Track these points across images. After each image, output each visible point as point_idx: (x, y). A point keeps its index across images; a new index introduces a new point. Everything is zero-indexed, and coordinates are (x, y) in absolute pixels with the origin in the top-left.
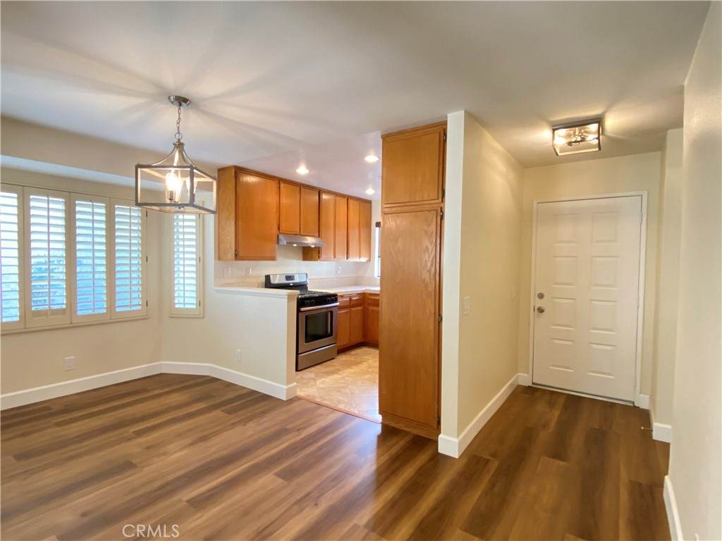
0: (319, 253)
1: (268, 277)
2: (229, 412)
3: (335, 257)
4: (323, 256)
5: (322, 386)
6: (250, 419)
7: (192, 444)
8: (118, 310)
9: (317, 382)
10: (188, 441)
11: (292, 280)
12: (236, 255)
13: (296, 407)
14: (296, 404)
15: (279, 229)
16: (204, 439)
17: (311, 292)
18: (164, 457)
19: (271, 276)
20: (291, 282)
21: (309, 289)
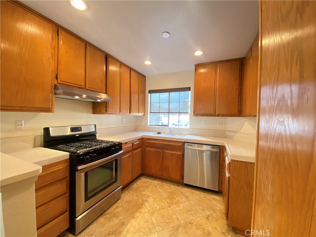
0: (106, 108)
1: (47, 130)
3: (120, 111)
4: (110, 110)
11: (79, 131)
19: (50, 129)
20: (77, 134)
21: (98, 138)
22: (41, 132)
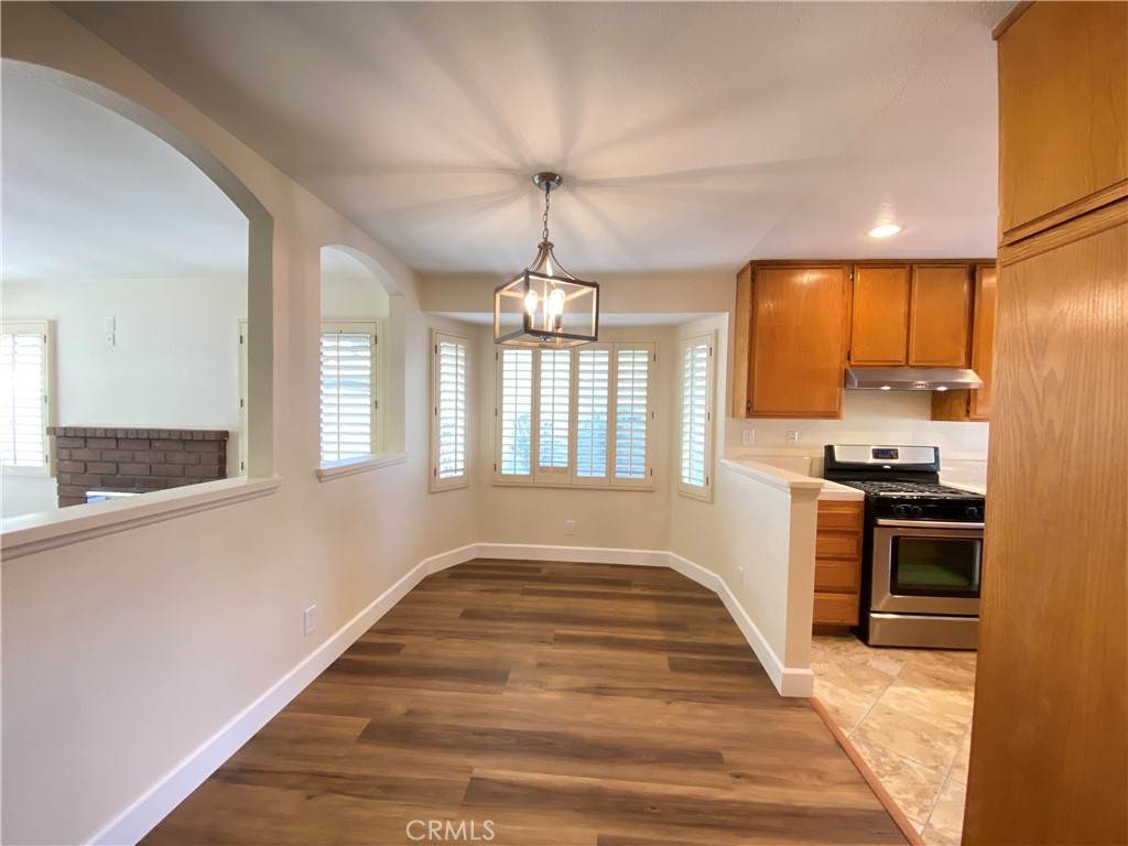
0: (968, 403)
1: (830, 450)
2: (675, 667)
4: (980, 410)
5: (893, 705)
6: (687, 697)
7: (580, 690)
8: (618, 475)
9: (891, 689)
10: (582, 682)
11: (892, 458)
12: (748, 409)
13: (795, 721)
14: (794, 715)
15: (849, 359)
16: (600, 691)
17: (946, 489)
18: (536, 689)
19: (836, 448)
20: (887, 463)
21: (942, 482)
22: (821, 453)
